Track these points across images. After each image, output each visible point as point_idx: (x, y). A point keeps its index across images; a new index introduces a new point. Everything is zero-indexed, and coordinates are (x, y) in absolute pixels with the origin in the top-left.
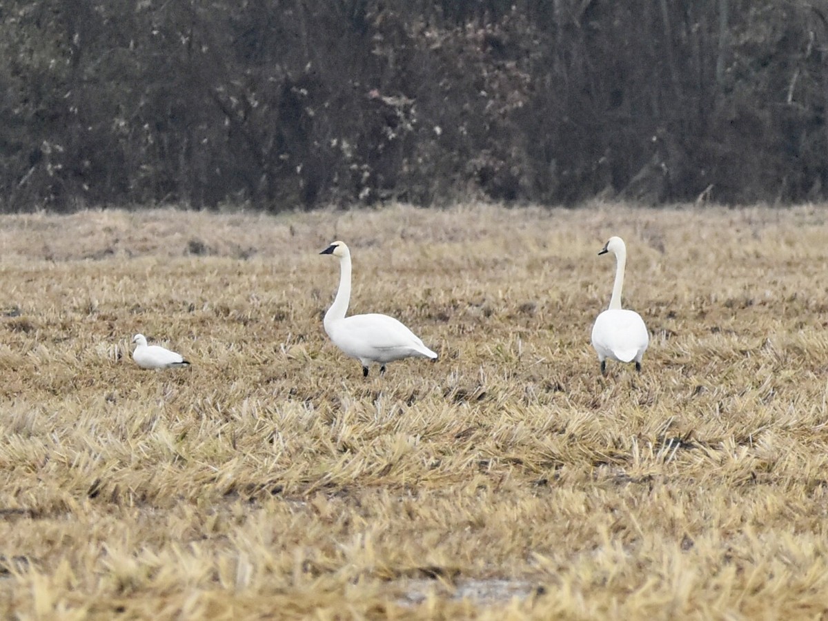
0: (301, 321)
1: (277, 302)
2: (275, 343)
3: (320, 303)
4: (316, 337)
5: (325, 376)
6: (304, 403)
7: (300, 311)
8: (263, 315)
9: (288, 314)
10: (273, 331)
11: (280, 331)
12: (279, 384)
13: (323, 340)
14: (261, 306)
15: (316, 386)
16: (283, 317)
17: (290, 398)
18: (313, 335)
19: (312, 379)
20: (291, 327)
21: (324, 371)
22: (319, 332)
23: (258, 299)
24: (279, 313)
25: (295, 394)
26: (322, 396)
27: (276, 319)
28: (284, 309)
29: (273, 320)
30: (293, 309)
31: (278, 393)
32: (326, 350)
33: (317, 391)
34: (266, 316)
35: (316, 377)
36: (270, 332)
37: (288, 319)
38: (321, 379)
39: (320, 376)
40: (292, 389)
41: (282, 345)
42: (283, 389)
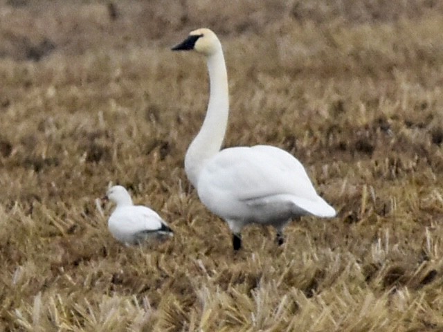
0: (130, 161)
1: (90, 130)
2: (86, 199)
3: (160, 130)
4: (154, 187)
5: (170, 251)
6: (135, 297)
7: (128, 144)
8: (66, 153)
9: (107, 150)
10: (83, 179)
11: (95, 179)
12: (94, 267)
13: (166, 191)
14: (63, 137)
15: (155, 269)
16: (100, 154)
17: (112, 289)
18: (150, 184)
19: (148, 256)
20: (113, 171)
21: (168, 243)
22: (159, 178)
23: (58, 126)
24: (93, 148)
25: (120, 282)
26: (165, 285)
27: (89, 159)
28: (102, 142)
29: (82, 160)
30: (117, 141)
31: (92, 283)
32: (171, 209)
33: (156, 276)
34: (72, 154)
35: (155, 254)
36: (79, 180)
37: (109, 159)
38: (163, 256)
39: (162, 252)
40: (115, 275)
41: (98, 202)
42: (100, 274)
